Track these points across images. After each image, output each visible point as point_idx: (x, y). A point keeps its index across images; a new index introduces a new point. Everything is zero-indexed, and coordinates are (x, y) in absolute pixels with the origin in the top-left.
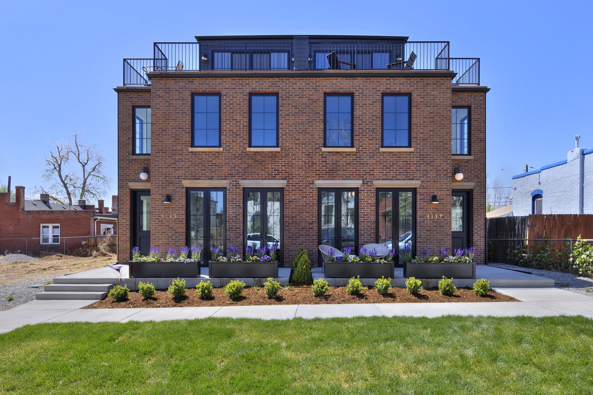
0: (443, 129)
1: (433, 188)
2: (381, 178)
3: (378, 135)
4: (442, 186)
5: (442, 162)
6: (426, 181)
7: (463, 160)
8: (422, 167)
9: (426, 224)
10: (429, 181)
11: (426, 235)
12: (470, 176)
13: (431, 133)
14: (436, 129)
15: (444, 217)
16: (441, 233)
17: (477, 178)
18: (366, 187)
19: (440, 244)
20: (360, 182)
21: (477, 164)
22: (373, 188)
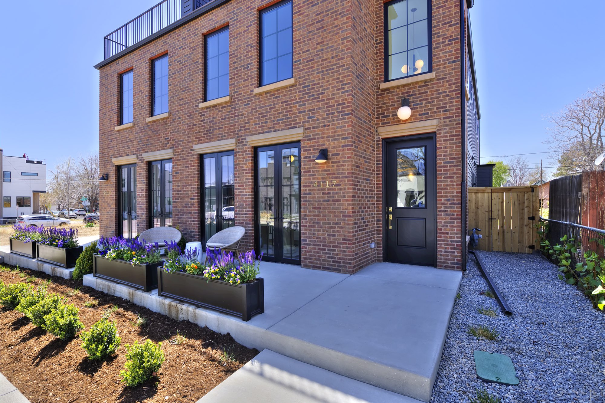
0: (337, 34)
1: (323, 138)
2: (257, 132)
3: (253, 72)
4: (335, 132)
5: (336, 92)
6: (313, 128)
7: (417, 83)
8: (307, 106)
9: (313, 197)
10: (317, 127)
11: (314, 216)
12: (430, 109)
13: (319, 47)
14: (326, 37)
15: (339, 185)
16: (335, 212)
17: (444, 111)
18: (241, 147)
19: (333, 231)
20: (233, 141)
21: (443, 86)
22: (248, 148)
